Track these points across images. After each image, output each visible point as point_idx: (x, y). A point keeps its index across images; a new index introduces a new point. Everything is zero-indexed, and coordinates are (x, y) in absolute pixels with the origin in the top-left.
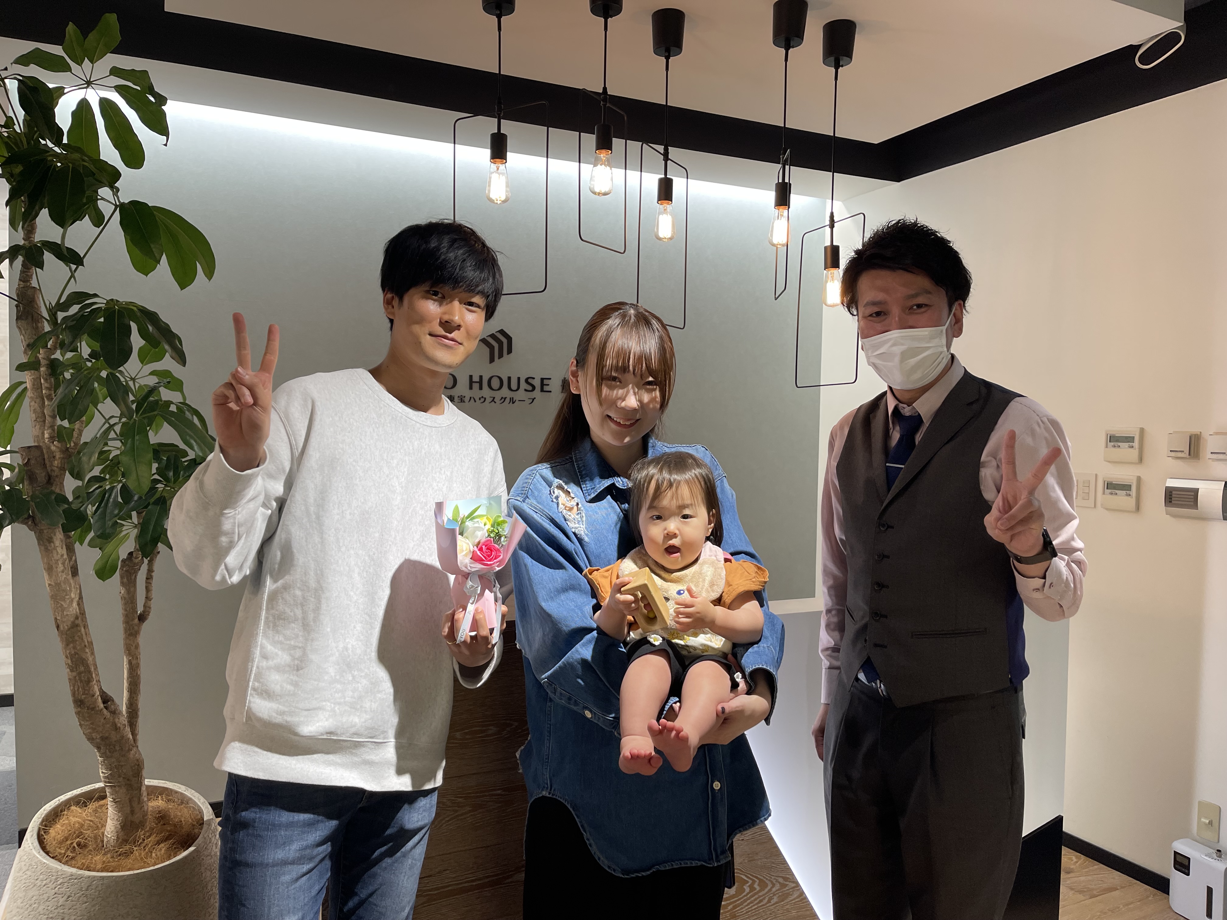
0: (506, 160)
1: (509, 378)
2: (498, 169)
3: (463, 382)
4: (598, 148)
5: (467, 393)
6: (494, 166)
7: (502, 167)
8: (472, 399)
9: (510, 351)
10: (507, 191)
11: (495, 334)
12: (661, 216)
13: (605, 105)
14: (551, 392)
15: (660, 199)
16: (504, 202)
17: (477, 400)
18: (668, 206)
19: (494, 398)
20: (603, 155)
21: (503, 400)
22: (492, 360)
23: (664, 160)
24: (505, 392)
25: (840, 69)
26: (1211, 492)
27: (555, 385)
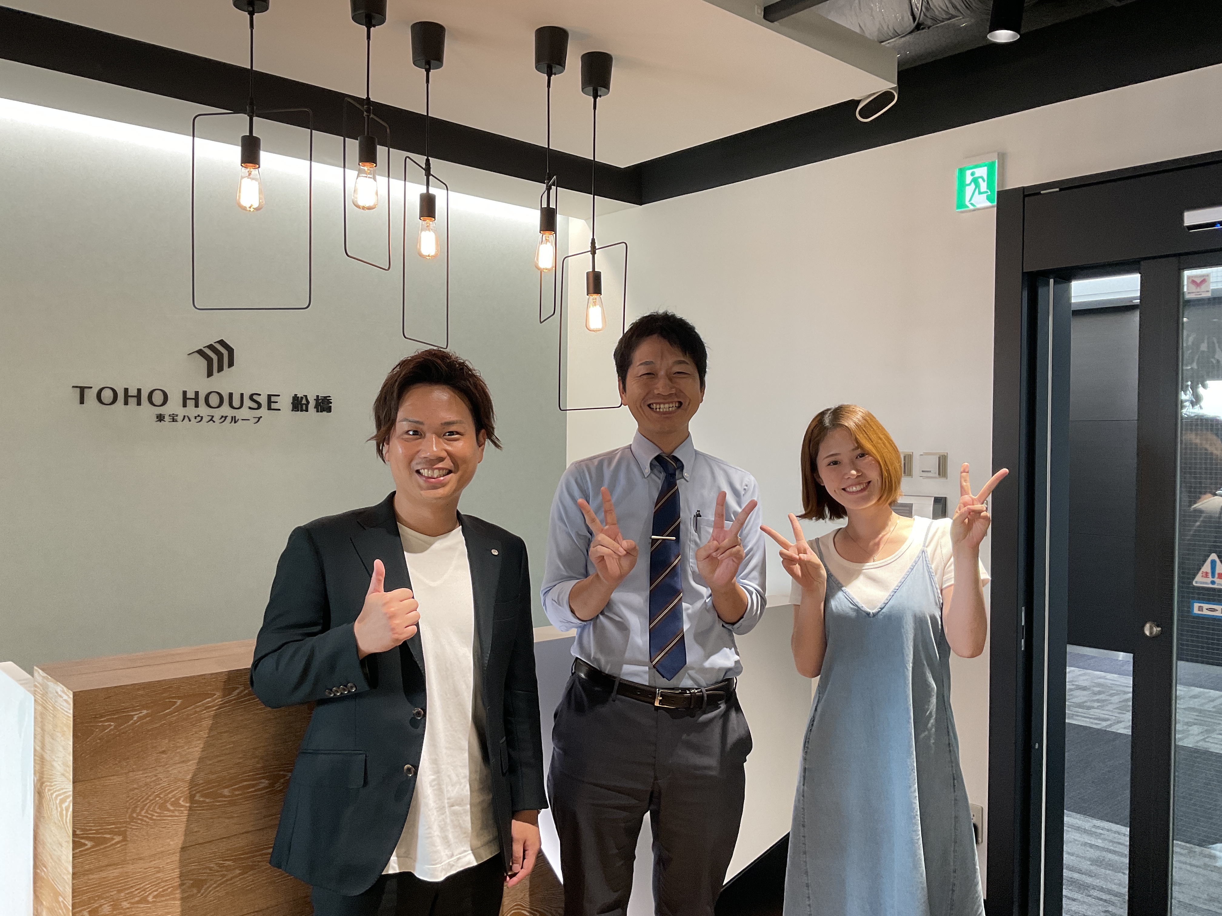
0: (259, 164)
1: (231, 395)
2: (250, 174)
3: (175, 399)
4: (361, 160)
5: (181, 412)
6: (245, 171)
7: (254, 172)
8: (186, 418)
9: (231, 364)
10: (260, 199)
11: (214, 345)
12: (423, 233)
13: (368, 116)
14: (279, 410)
15: (422, 215)
16: (257, 209)
17: (193, 419)
18: (431, 223)
19: (213, 417)
20: (366, 167)
21: (223, 419)
22: (210, 374)
23: (426, 175)
24: (225, 409)
25: (598, 99)
26: (923, 508)
27: (285, 402)
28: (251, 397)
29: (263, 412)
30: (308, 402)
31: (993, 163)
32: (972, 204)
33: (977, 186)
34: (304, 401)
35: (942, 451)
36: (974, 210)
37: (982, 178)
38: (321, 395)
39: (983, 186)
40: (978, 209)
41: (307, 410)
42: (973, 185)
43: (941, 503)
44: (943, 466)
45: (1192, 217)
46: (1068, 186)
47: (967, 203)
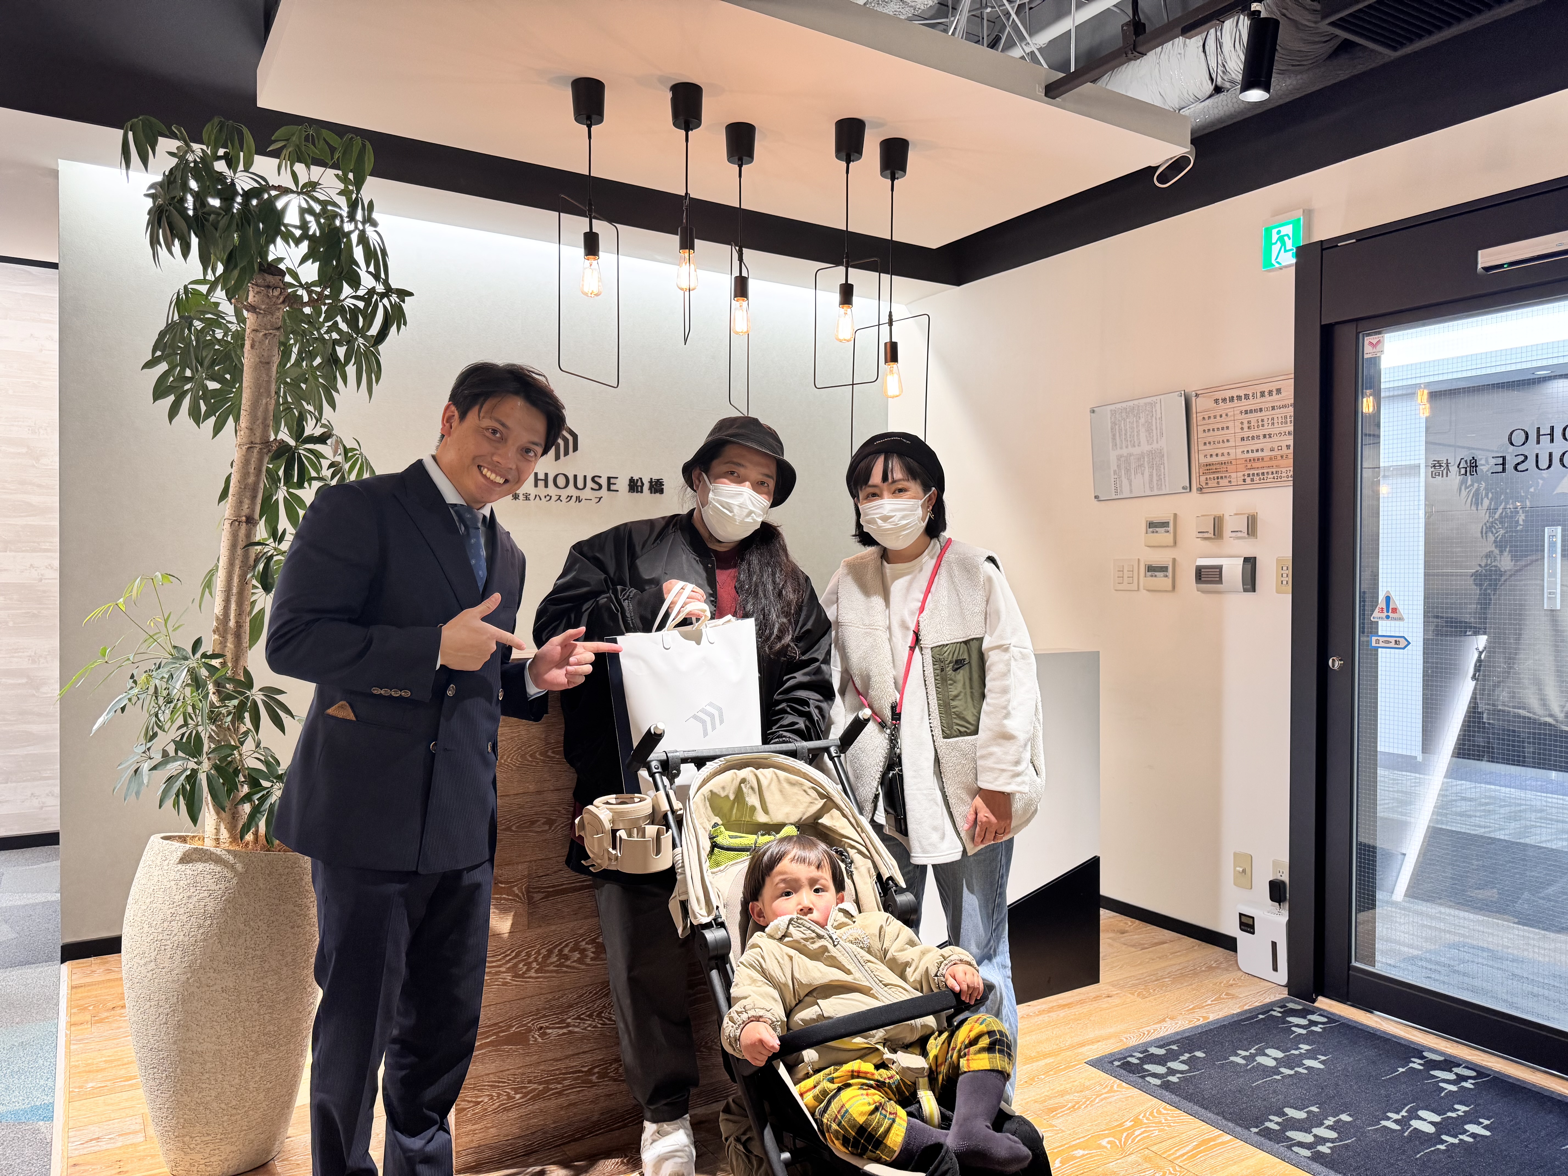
0: (598, 256)
1: (575, 476)
2: (591, 265)
4: (682, 248)
5: (532, 491)
6: (587, 262)
7: (595, 263)
8: (538, 497)
9: (575, 449)
10: (598, 285)
12: (737, 311)
14: (618, 491)
15: (736, 296)
16: (596, 295)
17: (543, 498)
18: (744, 302)
19: (560, 496)
20: (687, 254)
21: (569, 498)
22: (557, 457)
23: (739, 259)
24: (571, 489)
25: (896, 182)
26: (1233, 569)
27: (622, 484)
28: (593, 479)
29: (604, 491)
30: (643, 484)
31: (1299, 219)
32: (1278, 263)
33: (1284, 244)
34: (639, 483)
35: (1251, 511)
36: (1281, 269)
37: (1287, 235)
38: (655, 477)
39: (1289, 244)
40: (1286, 267)
41: (642, 492)
42: (1279, 243)
43: (1250, 563)
44: (1252, 526)
45: (1487, 257)
46: (1365, 237)
47: (1273, 262)
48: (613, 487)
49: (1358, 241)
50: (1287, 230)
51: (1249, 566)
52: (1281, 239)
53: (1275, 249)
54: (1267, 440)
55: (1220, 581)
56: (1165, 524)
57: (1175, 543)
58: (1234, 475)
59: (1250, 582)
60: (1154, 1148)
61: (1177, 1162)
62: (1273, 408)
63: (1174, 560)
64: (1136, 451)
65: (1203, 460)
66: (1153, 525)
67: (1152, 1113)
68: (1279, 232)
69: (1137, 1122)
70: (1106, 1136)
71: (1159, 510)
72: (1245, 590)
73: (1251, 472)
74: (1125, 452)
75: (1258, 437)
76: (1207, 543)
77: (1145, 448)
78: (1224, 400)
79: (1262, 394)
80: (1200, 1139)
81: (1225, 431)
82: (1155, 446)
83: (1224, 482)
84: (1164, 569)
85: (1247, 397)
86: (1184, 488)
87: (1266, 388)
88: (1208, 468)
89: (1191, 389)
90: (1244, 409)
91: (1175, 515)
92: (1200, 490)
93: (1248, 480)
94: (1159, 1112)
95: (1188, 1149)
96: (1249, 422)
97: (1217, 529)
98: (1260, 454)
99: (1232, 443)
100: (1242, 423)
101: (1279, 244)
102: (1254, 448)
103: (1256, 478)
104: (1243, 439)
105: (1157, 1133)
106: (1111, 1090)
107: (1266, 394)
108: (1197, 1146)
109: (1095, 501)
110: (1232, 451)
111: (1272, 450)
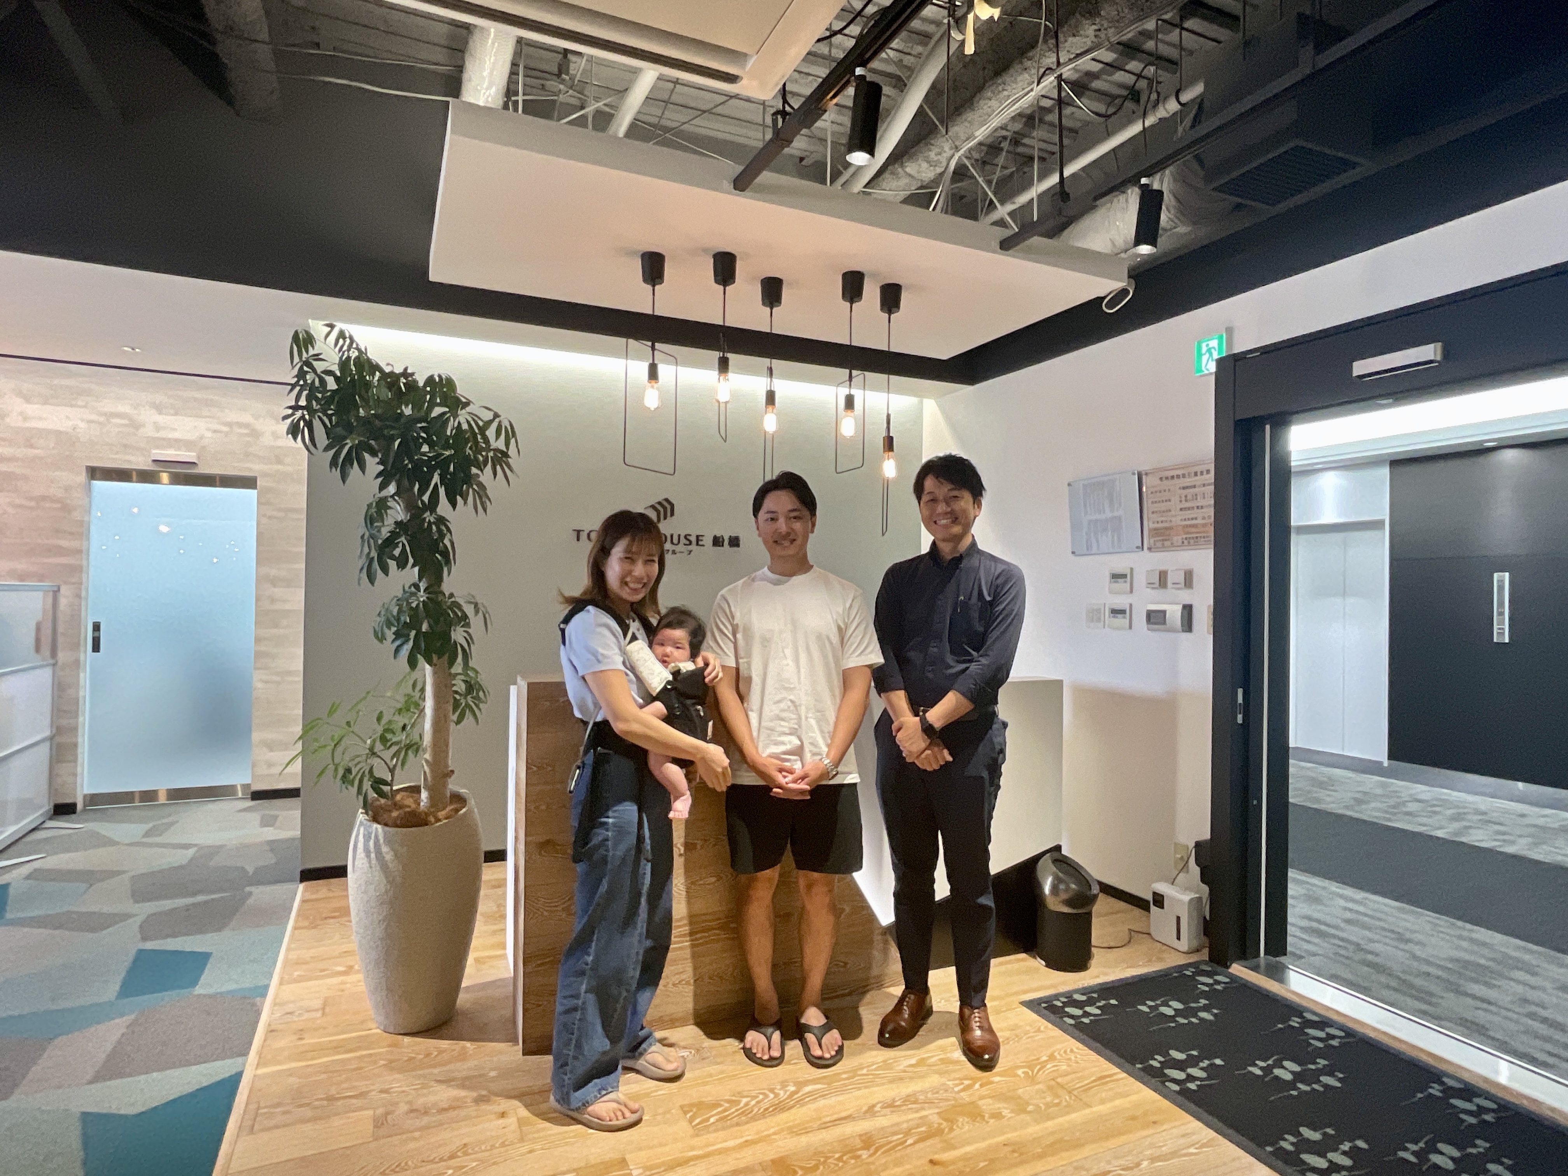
0: (658, 379)
6: (650, 385)
7: (655, 385)
9: (672, 514)
10: (657, 401)
11: (662, 501)
12: (767, 416)
14: (704, 546)
15: (767, 406)
16: (656, 409)
18: (772, 410)
21: (667, 552)
24: (669, 546)
25: (892, 315)
26: (1174, 612)
27: (708, 541)
28: (685, 537)
29: (693, 547)
31: (1222, 336)
32: (1207, 369)
33: (1210, 355)
35: (1188, 567)
37: (1214, 348)
39: (1214, 355)
43: (1188, 610)
44: (1188, 580)
45: (1360, 367)
46: (1267, 351)
47: (1203, 368)
48: (700, 543)
49: (1261, 354)
50: (1214, 343)
51: (1186, 612)
52: (1209, 350)
53: (1205, 358)
54: (1200, 511)
55: (1164, 623)
56: (1124, 576)
57: (1131, 591)
58: (1175, 538)
59: (1188, 624)
60: (1059, 1080)
61: (1075, 1093)
62: (1204, 485)
63: (1131, 605)
64: (1102, 517)
65: (1152, 526)
66: (1116, 577)
67: (1065, 1052)
68: (1207, 345)
69: (1052, 1057)
70: (1022, 1067)
71: (1120, 564)
72: (1183, 631)
73: (1188, 536)
74: (1093, 517)
75: (1193, 508)
76: (1153, 592)
77: (1108, 514)
78: (1167, 478)
79: (1196, 474)
80: (1099, 1075)
81: (1168, 503)
82: (1116, 514)
83: (1167, 543)
84: (1123, 612)
85: (1184, 476)
86: (1137, 547)
87: (1198, 469)
88: (1155, 532)
89: (1143, 468)
90: (1181, 485)
91: (1132, 569)
92: (1150, 549)
93: (1186, 542)
94: (1072, 1051)
95: (1086, 1082)
96: (1186, 496)
97: (1162, 579)
98: (1194, 522)
99: (1173, 513)
100: (1181, 497)
101: (1207, 355)
102: (1191, 516)
103: (1192, 541)
104: (1181, 509)
105: (1064, 1067)
106: (1039, 1030)
107: (1199, 474)
108: (1092, 1082)
109: (1072, 557)
110: (1174, 519)
111: (1204, 518)
